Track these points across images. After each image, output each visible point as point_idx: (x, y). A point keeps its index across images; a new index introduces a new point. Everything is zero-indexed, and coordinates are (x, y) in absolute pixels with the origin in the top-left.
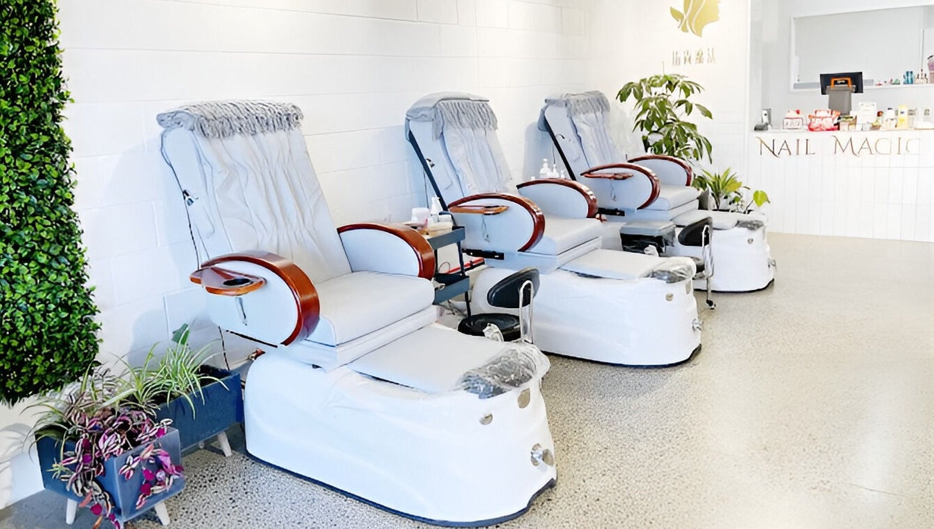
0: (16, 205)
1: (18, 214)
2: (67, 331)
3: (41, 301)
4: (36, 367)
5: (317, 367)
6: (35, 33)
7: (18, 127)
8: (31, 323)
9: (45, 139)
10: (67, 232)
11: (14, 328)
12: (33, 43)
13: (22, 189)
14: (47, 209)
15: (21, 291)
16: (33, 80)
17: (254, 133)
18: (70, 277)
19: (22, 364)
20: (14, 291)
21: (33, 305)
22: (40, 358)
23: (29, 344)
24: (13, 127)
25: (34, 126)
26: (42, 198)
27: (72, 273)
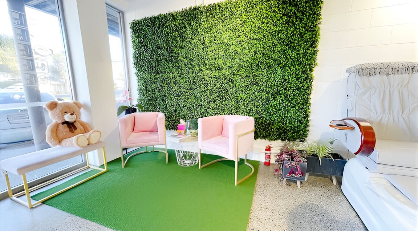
0: (294, 93)
1: (294, 95)
2: (299, 128)
3: (294, 119)
4: (288, 134)
5: (367, 169)
6: (311, 46)
7: (299, 72)
8: (290, 123)
9: (306, 76)
10: (306, 102)
11: (286, 123)
12: (309, 49)
13: (296, 89)
14: (302, 95)
15: (290, 114)
16: (307, 60)
17: (388, 75)
18: (304, 115)
19: (286, 132)
20: (288, 114)
21: (292, 119)
22: (290, 133)
23: (288, 128)
24: (297, 73)
25: (303, 72)
26: (301, 92)
27: (304, 114)
